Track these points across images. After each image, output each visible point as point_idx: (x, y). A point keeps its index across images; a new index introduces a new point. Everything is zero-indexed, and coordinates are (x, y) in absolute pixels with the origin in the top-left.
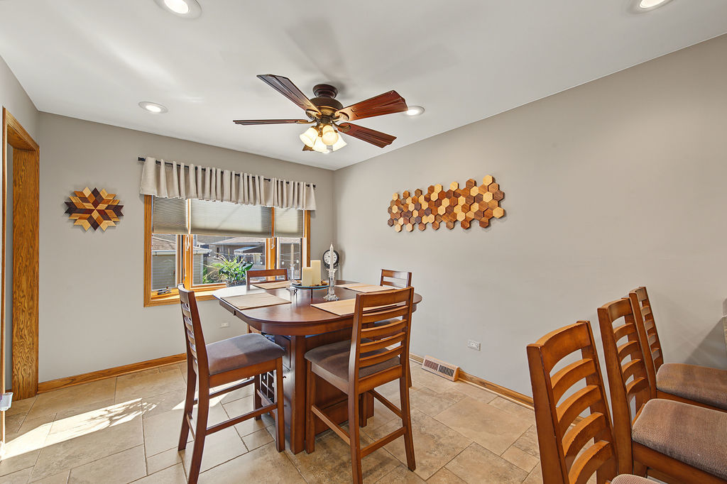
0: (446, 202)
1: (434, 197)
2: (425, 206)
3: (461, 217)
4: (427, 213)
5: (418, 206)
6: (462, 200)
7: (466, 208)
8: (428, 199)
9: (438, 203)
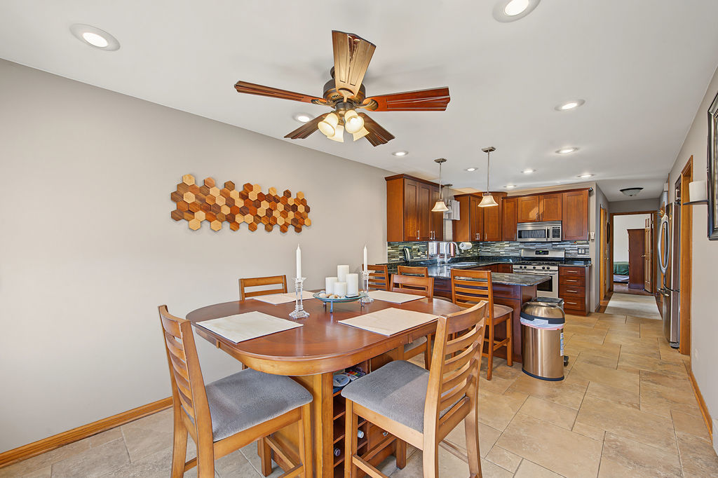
0: (265, 205)
1: (253, 196)
2: (240, 203)
3: (281, 221)
4: (243, 212)
5: (230, 202)
6: (280, 207)
7: (284, 214)
8: (244, 196)
9: (257, 204)
